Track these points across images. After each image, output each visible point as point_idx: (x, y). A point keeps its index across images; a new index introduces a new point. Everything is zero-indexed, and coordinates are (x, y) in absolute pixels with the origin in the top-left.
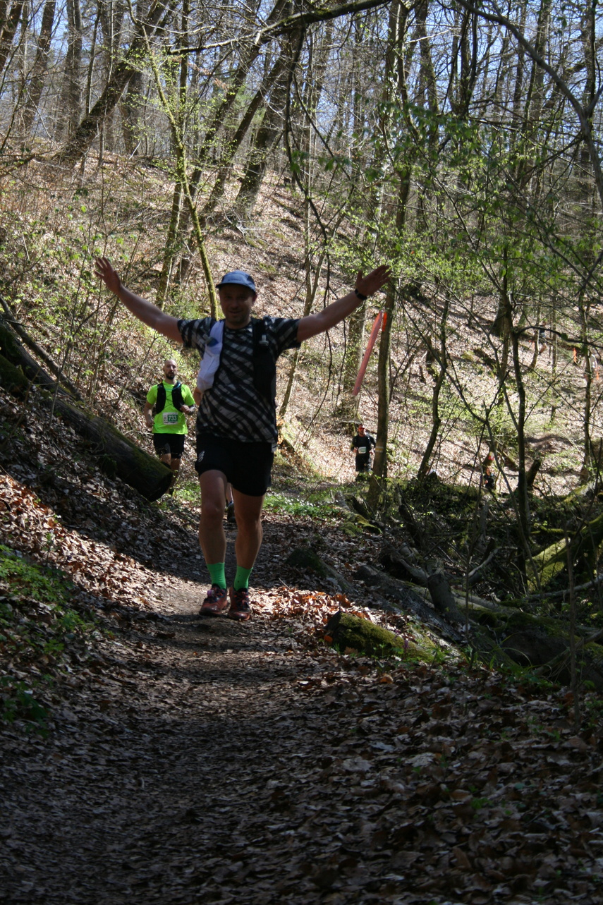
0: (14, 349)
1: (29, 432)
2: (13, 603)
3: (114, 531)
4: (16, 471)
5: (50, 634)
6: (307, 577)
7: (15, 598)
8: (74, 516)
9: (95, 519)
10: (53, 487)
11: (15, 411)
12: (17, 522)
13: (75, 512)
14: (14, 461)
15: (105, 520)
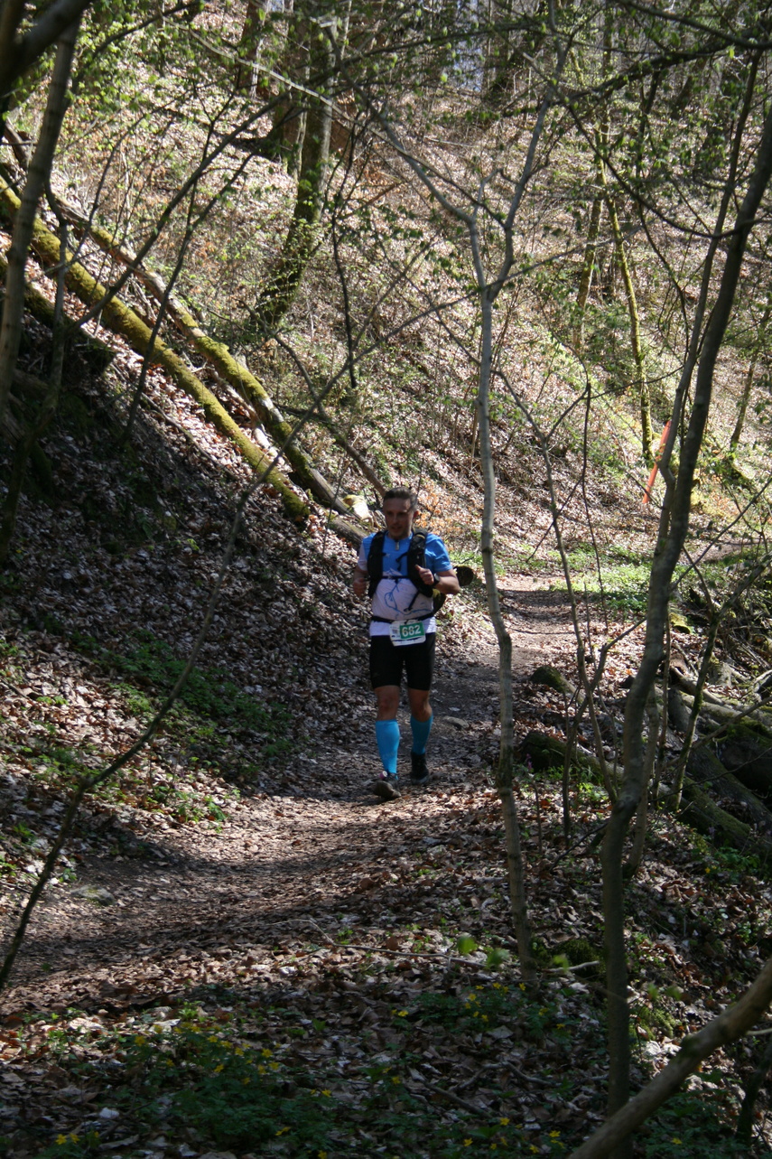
0: (306, 472)
1: (300, 564)
2: (232, 735)
3: (363, 657)
4: (277, 608)
5: (258, 758)
6: (539, 694)
7: (234, 731)
8: (326, 647)
9: (345, 647)
10: (310, 619)
11: (291, 544)
12: (268, 657)
13: (328, 642)
14: (277, 599)
15: (357, 648)
